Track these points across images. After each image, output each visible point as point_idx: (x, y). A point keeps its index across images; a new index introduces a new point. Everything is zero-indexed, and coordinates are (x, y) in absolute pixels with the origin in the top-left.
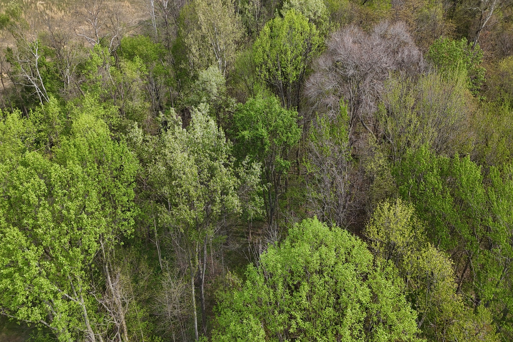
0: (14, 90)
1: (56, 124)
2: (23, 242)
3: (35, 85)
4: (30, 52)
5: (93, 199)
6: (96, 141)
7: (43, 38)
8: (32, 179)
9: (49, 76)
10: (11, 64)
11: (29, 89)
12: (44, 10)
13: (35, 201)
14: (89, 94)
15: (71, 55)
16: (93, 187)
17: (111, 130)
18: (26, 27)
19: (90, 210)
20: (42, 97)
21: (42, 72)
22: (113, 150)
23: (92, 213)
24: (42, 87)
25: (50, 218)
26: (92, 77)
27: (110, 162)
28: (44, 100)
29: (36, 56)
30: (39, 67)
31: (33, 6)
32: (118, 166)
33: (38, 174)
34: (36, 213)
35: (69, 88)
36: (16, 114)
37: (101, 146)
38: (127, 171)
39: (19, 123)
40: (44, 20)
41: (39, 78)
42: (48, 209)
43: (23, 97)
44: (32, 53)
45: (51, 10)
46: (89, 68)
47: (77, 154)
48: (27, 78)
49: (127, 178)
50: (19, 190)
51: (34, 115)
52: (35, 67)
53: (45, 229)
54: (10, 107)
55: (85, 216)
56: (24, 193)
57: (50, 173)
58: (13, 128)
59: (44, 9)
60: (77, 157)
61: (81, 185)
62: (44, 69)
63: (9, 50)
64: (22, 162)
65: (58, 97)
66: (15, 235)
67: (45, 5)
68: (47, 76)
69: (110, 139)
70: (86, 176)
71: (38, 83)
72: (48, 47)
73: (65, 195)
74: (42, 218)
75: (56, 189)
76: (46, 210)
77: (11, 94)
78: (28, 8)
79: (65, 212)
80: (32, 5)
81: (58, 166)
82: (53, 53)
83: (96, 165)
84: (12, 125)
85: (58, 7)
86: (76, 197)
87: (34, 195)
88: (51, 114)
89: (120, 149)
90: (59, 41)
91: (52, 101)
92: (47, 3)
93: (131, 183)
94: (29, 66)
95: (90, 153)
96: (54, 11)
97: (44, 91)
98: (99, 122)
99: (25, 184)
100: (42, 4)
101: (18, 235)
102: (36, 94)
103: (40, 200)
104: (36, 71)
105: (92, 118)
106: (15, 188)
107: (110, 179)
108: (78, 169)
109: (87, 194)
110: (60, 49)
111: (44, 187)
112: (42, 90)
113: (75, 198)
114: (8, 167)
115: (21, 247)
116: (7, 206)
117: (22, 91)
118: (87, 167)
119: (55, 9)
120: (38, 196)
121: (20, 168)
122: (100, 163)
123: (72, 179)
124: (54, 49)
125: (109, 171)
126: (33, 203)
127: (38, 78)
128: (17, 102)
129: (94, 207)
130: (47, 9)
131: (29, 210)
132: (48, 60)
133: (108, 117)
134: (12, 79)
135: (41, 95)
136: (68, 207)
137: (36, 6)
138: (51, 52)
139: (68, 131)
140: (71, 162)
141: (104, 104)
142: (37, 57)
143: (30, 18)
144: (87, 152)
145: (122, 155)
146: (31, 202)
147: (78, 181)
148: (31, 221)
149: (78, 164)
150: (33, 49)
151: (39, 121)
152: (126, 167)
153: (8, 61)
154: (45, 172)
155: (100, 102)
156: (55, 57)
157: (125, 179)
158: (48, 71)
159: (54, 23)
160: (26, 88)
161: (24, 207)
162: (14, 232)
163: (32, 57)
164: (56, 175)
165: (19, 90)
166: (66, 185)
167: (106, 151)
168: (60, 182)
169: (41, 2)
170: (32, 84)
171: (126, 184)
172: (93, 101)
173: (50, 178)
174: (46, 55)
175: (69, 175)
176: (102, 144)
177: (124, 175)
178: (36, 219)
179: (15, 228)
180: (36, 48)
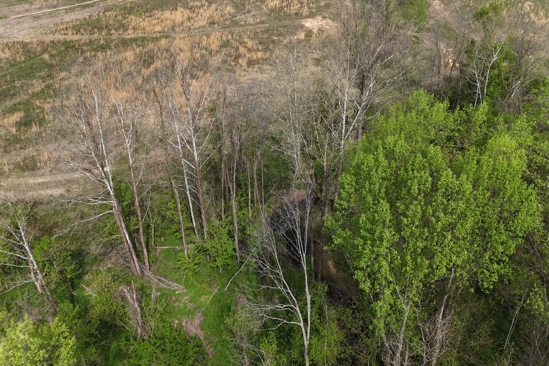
0: (458, 81)
1: (474, 131)
2: (387, 220)
3: (478, 85)
4: (491, 51)
5: (466, 226)
6: (502, 171)
7: (512, 40)
8: (423, 172)
9: (497, 81)
10: (468, 56)
11: (471, 85)
12: (529, 13)
13: (415, 192)
14: (525, 116)
15: (531, 67)
16: (473, 214)
17: (529, 166)
18: (500, 25)
19: (457, 234)
20: (479, 99)
21: (492, 74)
22: (516, 189)
23: (458, 239)
24: (484, 89)
25: (419, 215)
26: (540, 100)
27: (505, 199)
28: (478, 103)
29: (494, 56)
30: (493, 68)
31: (520, 5)
32: (513, 209)
33: (431, 170)
34: (411, 203)
35: (510, 101)
36: (446, 104)
37: (505, 178)
38: (520, 221)
39: (442, 115)
40: (523, 23)
41: (486, 79)
42: (422, 207)
43: (462, 90)
44: (492, 53)
45: (537, 14)
46: (542, 89)
47: (476, 171)
48: (475, 75)
49: (515, 228)
50: (408, 175)
51: (459, 113)
52: (487, 67)
53: (410, 222)
54: (446, 95)
55: (450, 237)
56: (410, 179)
57: (441, 175)
58: (434, 116)
59: (530, 11)
60: (474, 175)
61: (462, 205)
62: (496, 72)
63: (473, 42)
64: (423, 151)
65: (494, 105)
66: (384, 210)
67: (533, 7)
68: (495, 79)
69: (520, 176)
70: (472, 199)
71: (482, 83)
72: (512, 52)
73: (443, 204)
74: (412, 210)
75: (438, 194)
76: (419, 207)
77: (453, 84)
78: (513, 6)
79: (434, 219)
80: (519, 4)
81: (451, 173)
82: (514, 59)
83: (488, 194)
84: (434, 114)
85: (546, 12)
86: (452, 214)
87: (417, 187)
88: (474, 120)
89: (525, 193)
90: (526, 48)
91: (484, 107)
92: (536, 6)
93: (516, 237)
94: (483, 64)
95: (490, 178)
96: (539, 16)
97: (484, 93)
98: (519, 152)
99: (415, 172)
100: (530, 6)
101: (386, 211)
102: (475, 93)
103: (419, 194)
104: (487, 71)
105: (514, 144)
106: (406, 170)
107: (495, 216)
108: (468, 187)
109: (463, 216)
110: (523, 57)
111: (429, 185)
112: (482, 91)
113: (450, 213)
114: (410, 148)
115: (384, 222)
116: (392, 181)
117: (464, 85)
118: (478, 190)
119: (541, 14)
120: (419, 189)
121: (419, 155)
122: (495, 194)
123: (457, 193)
124: (517, 55)
125: (499, 209)
126: (412, 193)
127: (485, 78)
128: (454, 93)
129: (463, 234)
130: (532, 12)
131: (407, 197)
132: (505, 64)
133: (534, 151)
134: (461, 70)
135: (479, 96)
136: (439, 217)
137: (522, 7)
138: (512, 57)
139: (482, 143)
140: (465, 176)
141: (537, 134)
142: (495, 57)
143: (510, 16)
144: (487, 176)
145: (524, 200)
146: (411, 191)
147: (461, 199)
148: (402, 207)
149: (471, 182)
150: (496, 49)
151: (461, 121)
152: (522, 216)
153: (466, 52)
154: (437, 171)
155: (534, 130)
156: (514, 64)
157: (512, 228)
158: (499, 75)
159: (531, 28)
160: (469, 83)
161: (404, 191)
162: (385, 206)
163: (490, 56)
164: (444, 181)
165: (461, 84)
166: (449, 195)
167: (508, 187)
168: (445, 189)
169: (530, 3)
170: (476, 82)
171: (511, 234)
172: (525, 126)
173: (439, 179)
174: (505, 59)
175: (456, 188)
176: (508, 176)
177: (513, 222)
178: (407, 207)
179: (387, 204)
180: (499, 48)
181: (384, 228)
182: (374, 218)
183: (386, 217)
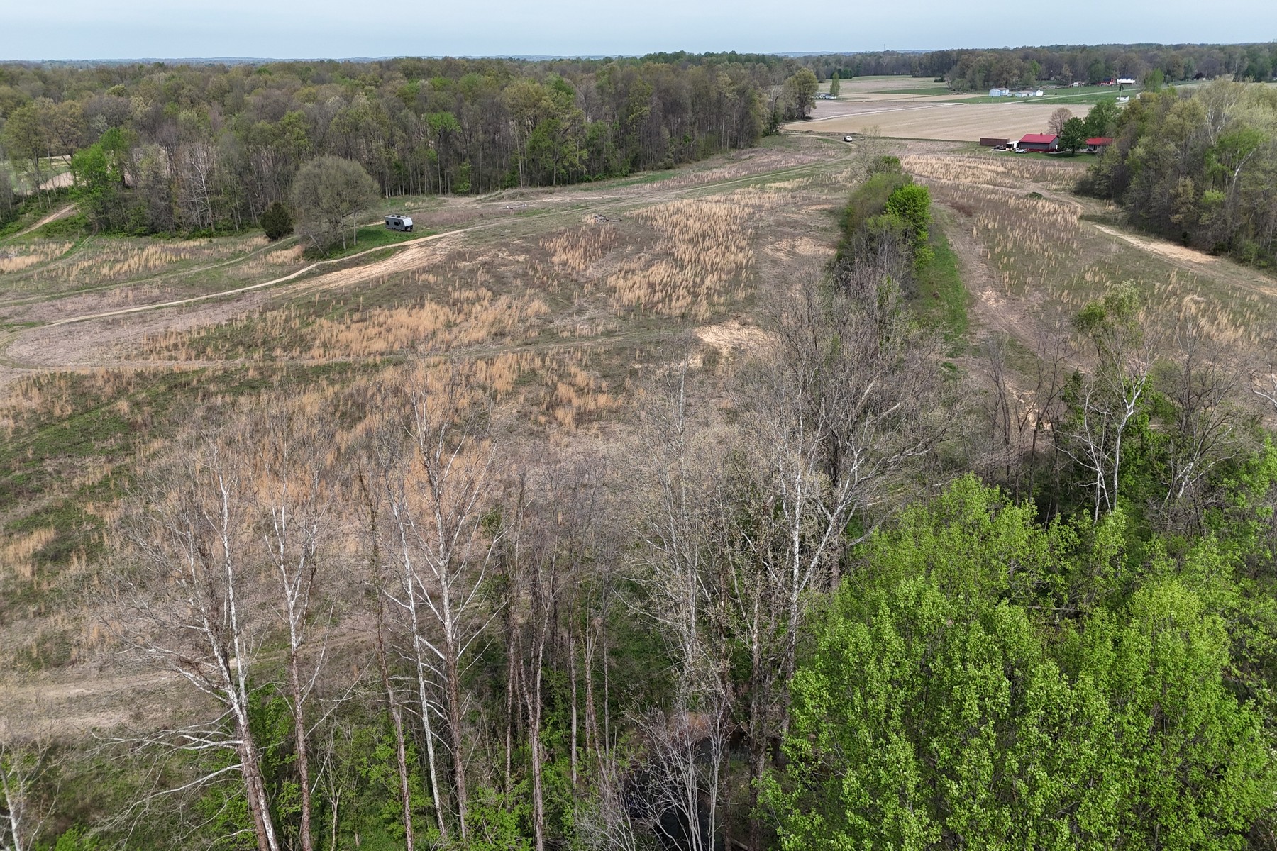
0: (1052, 460)
1: (1100, 572)
2: (911, 786)
3: (1099, 469)
4: (1120, 396)
5: (1105, 804)
6: (1175, 664)
7: (1165, 375)
8: (988, 666)
9: (1139, 462)
10: (1070, 407)
11: (1082, 471)
12: (1196, 317)
13: (972, 716)
14: (1214, 539)
15: (1215, 432)
16: (1118, 774)
17: (1237, 658)
18: (1135, 341)
19: (1084, 824)
20: (1103, 502)
21: (1127, 446)
22: (1213, 711)
23: (1087, 836)
24: (1113, 480)
25: (986, 774)
26: (1244, 503)
27: (1191, 736)
28: (1103, 509)
29: (1128, 407)
30: (1127, 433)
31: (1173, 301)
32: (1210, 760)
33: (1006, 660)
34: (965, 743)
35: (1176, 506)
36: (1027, 509)
37: (1184, 684)
38: (1232, 791)
39: (1021, 535)
40: (1184, 338)
41: (1114, 458)
42: (992, 755)
43: (1063, 481)
44: (1123, 400)
45: (1213, 319)
46: (1246, 478)
47: (1113, 666)
48: (1088, 448)
49: (1222, 810)
50: (953, 672)
51: (1060, 530)
52: (1115, 431)
53: (965, 791)
54: (1028, 493)
55: (1066, 832)
56: (959, 683)
57: (1033, 675)
58: (1003, 537)
59: (1197, 314)
60: (1110, 673)
61: (1088, 749)
62: (1136, 442)
63: (1077, 378)
64: (986, 616)
65: (1138, 516)
66: (902, 758)
67: (1202, 306)
68: (1135, 459)
69: (1219, 679)
70: (1111, 736)
71: (1107, 466)
72: (1168, 399)
73: (1042, 745)
74: (970, 761)
75: (1030, 721)
76: (985, 752)
77: (1041, 468)
78: (1159, 303)
79: (1023, 785)
80: (1171, 300)
81: (1056, 669)
82: (1173, 414)
83: (1148, 723)
84: (1003, 531)
85: (1234, 316)
86: (1065, 771)
87: (976, 702)
88: (1097, 546)
89: (1237, 722)
90: (1199, 392)
91: (1117, 517)
92: (1209, 303)
93: (1227, 832)
94: (1105, 424)
95: (1147, 682)
96: (1218, 324)
97: (1114, 488)
98: (1208, 622)
99: (970, 666)
100: (1197, 302)
101: (907, 763)
102: (1093, 488)
103: (982, 721)
104: (1115, 440)
105: (1194, 601)
106: (948, 661)
107: (1171, 778)
108: (1099, 705)
109: (1094, 779)
110: (1193, 410)
111: (1004, 697)
112: (1110, 485)
113: (1062, 770)
114: (955, 609)
115: (902, 794)
116: (918, 689)
117: (1066, 470)
118: (1124, 712)
119: (1224, 319)
120: (982, 708)
121: (976, 625)
122: (1164, 723)
123: (1075, 718)
124: (1180, 406)
125: (1179, 760)
126: (965, 718)
127: (1113, 455)
128: (1046, 488)
129: (1098, 824)
130: (1203, 316)
131: (954, 727)
132: (1153, 426)
133: (1245, 621)
134: (1056, 437)
135: (1102, 495)
136: (1036, 781)
137: (1179, 304)
138: (1170, 410)
139: (1120, 602)
140: (1090, 679)
141: (1247, 583)
142: (1130, 412)
143: (1153, 323)
144: (1140, 677)
145: (1236, 739)
146: (964, 714)
147: (1086, 736)
148: (945, 753)
149: (1104, 692)
150: (1129, 392)
151: (1066, 548)
152: (1234, 776)
153: (1064, 399)
154: (1023, 666)
155: (1238, 573)
156: (1175, 425)
157: (1216, 810)
158: (1143, 450)
159: (1204, 349)
160: (1076, 466)
161: (946, 714)
162: (902, 749)
163: (1118, 407)
164: (1041, 688)
165: (1059, 466)
166: (1055, 725)
167: (1193, 704)
168: (1044, 709)
169: (1195, 297)
170: (1093, 465)
171: (1215, 824)
172: (1218, 563)
173: (1028, 685)
174: (1152, 414)
175: (1071, 706)
176: (1190, 679)
177: (1216, 793)
178: (957, 753)
179: (908, 744)
180: (1137, 391)
181: (902, 806)
182: (878, 780)
183: (906, 778)
